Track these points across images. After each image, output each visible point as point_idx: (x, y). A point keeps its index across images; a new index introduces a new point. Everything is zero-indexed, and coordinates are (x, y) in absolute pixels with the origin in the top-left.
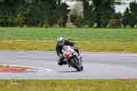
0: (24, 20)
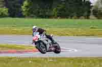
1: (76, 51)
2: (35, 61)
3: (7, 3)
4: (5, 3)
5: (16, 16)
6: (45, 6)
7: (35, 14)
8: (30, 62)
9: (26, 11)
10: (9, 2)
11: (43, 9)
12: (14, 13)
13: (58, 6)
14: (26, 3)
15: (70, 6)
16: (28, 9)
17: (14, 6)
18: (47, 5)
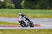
0: (40, 7)
1: (49, 26)
2: (28, 31)
3: (14, 2)
4: (13, 2)
5: (19, 8)
6: (34, 3)
7: (28, 7)
8: (26, 31)
9: (24, 5)
10: (15, 1)
11: (32, 4)
12: (18, 7)
13: (40, 3)
14: (23, 2)
15: (46, 3)
16: (25, 5)
17: (18, 3)
18: (34, 2)
